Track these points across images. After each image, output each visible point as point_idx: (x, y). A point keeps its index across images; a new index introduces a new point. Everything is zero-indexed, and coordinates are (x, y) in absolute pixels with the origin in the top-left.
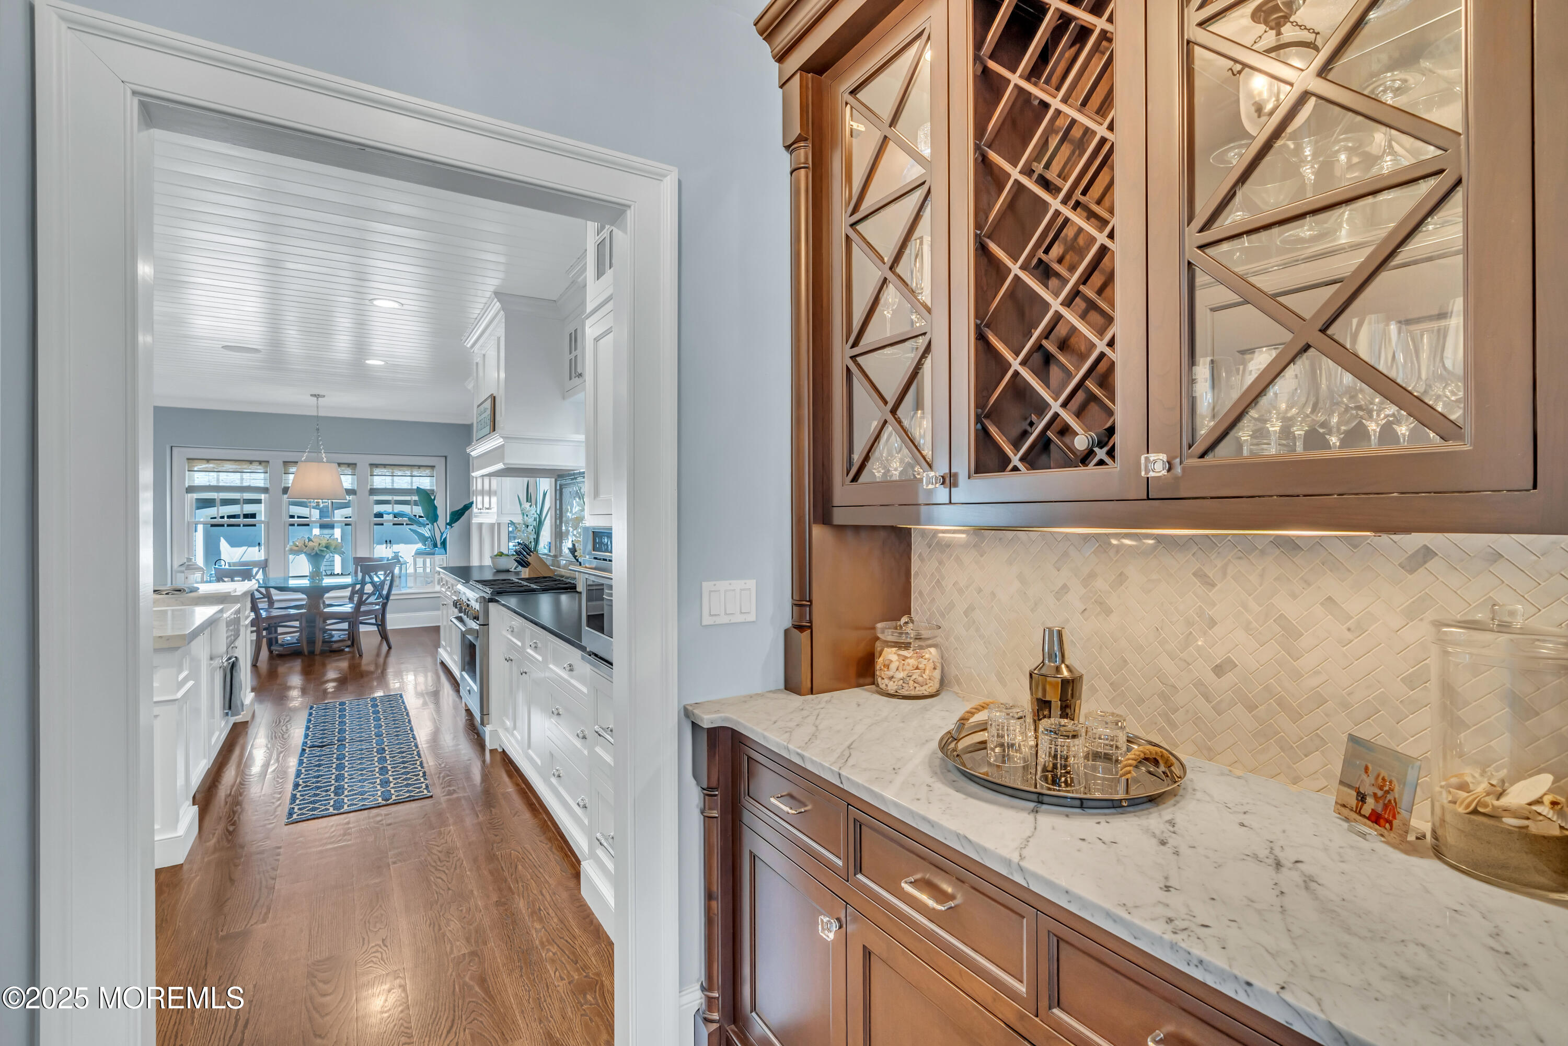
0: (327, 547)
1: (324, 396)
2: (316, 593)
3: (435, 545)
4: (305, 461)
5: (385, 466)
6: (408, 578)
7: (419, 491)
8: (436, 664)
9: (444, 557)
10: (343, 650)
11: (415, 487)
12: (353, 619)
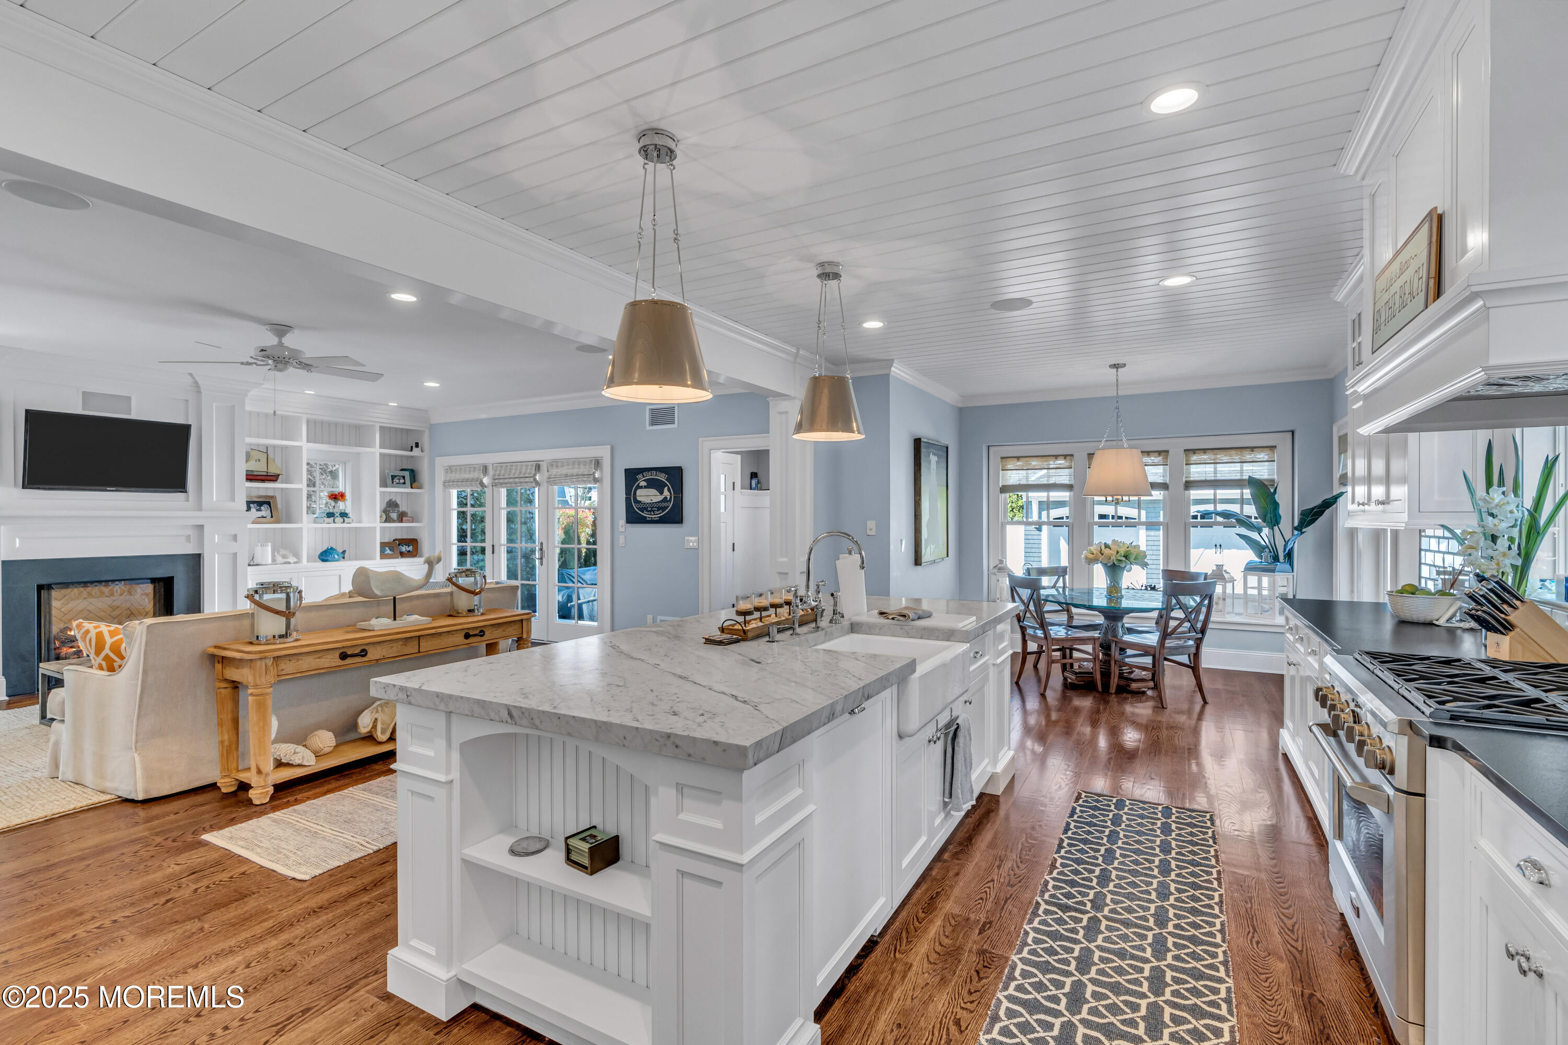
0: (1126, 557)
1: (1124, 365)
2: (1114, 615)
3: (1276, 558)
4: (1103, 449)
5: (1205, 451)
6: (1235, 601)
7: (1253, 483)
8: (1276, 757)
9: (1290, 575)
10: (1144, 693)
11: (1246, 477)
12: (1157, 655)
